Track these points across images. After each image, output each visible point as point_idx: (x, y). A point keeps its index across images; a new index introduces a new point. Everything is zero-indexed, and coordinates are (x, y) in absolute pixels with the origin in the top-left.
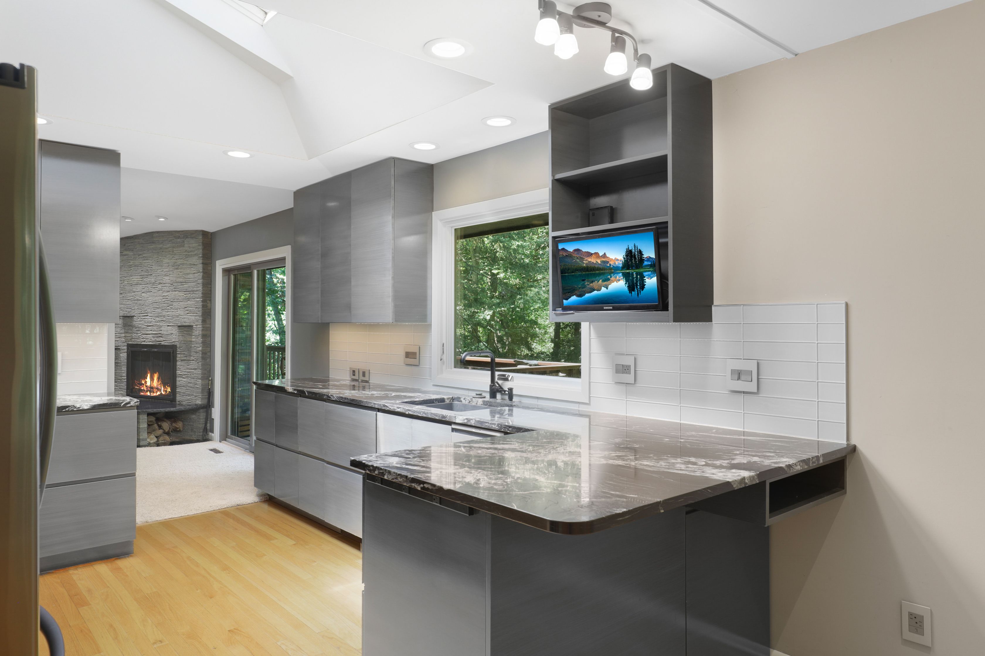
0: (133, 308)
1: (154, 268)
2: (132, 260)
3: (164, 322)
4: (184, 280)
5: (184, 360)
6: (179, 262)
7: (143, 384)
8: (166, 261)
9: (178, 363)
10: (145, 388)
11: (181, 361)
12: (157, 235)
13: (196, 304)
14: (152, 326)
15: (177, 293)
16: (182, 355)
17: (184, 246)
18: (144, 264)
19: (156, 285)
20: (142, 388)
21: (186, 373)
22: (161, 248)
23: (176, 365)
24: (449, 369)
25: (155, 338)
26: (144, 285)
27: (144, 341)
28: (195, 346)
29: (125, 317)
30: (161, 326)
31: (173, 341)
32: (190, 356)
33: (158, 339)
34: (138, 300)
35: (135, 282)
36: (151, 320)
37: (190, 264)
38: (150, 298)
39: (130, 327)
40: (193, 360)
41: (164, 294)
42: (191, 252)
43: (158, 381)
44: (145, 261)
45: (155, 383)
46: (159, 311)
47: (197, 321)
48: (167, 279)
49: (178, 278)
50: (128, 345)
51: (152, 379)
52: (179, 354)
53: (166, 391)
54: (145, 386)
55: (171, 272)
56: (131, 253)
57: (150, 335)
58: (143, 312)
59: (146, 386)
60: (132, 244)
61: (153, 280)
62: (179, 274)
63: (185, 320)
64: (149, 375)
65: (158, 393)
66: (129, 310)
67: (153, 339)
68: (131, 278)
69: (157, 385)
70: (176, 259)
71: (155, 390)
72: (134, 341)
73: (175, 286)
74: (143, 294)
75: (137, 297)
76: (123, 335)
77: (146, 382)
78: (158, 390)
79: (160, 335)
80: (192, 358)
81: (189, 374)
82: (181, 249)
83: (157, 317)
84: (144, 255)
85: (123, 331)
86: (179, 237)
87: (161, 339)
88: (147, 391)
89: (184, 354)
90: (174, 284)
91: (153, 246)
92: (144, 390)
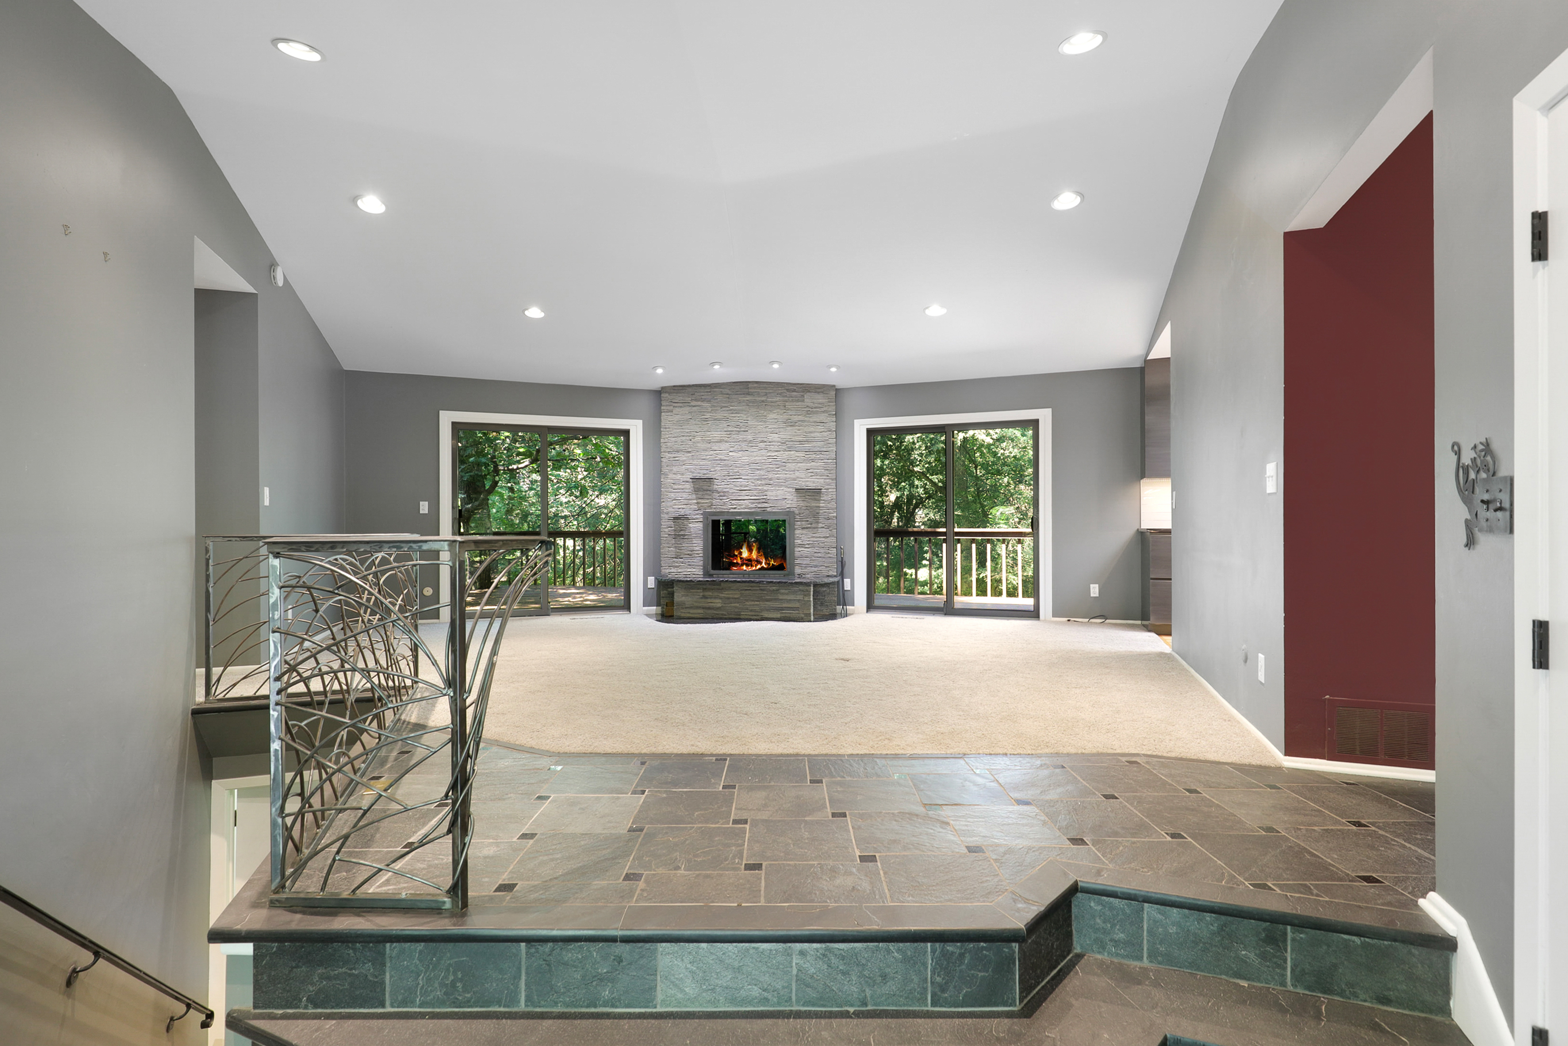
0: (712, 469)
1: (750, 423)
2: (708, 412)
3: (770, 486)
5: (807, 528)
6: (796, 418)
7: (737, 556)
8: (772, 416)
9: (797, 532)
10: (739, 561)
11: (802, 528)
12: (755, 385)
13: (825, 466)
14: (749, 490)
15: (792, 453)
16: (803, 523)
17: (803, 401)
18: (732, 418)
19: (755, 443)
21: (811, 542)
22: (763, 401)
23: (794, 534)
25: (756, 504)
26: (732, 443)
27: (735, 508)
28: (825, 512)
29: (695, 480)
30: (766, 491)
31: (787, 507)
32: (818, 523)
33: (759, 506)
34: (721, 460)
35: (717, 439)
36: (747, 483)
37: (815, 422)
38: (743, 458)
39: (708, 492)
40: (823, 527)
41: (769, 454)
42: (815, 408)
43: (758, 552)
44: (733, 415)
45: (754, 555)
46: (762, 472)
47: (829, 485)
48: (775, 437)
49: (794, 436)
50: (705, 512)
51: (750, 551)
52: (798, 521)
53: (769, 564)
54: (739, 558)
55: (782, 430)
56: (705, 404)
57: (745, 501)
58: (731, 474)
59: (741, 558)
61: (750, 437)
62: (795, 432)
63: (808, 484)
64: (745, 546)
65: (759, 566)
66: (705, 472)
67: (753, 506)
68: (709, 433)
69: (757, 557)
70: (791, 415)
71: (753, 563)
72: (715, 509)
73: (789, 445)
74: (731, 454)
75: (722, 457)
76: (695, 501)
77: (741, 553)
78: (759, 562)
79: (764, 501)
80: (820, 525)
81: (815, 543)
82: (799, 403)
83: (758, 480)
84: (731, 408)
85: (694, 496)
86: (794, 391)
87: (766, 505)
88: (742, 565)
89: (808, 521)
90: (787, 443)
91: (749, 398)
92: (737, 563)
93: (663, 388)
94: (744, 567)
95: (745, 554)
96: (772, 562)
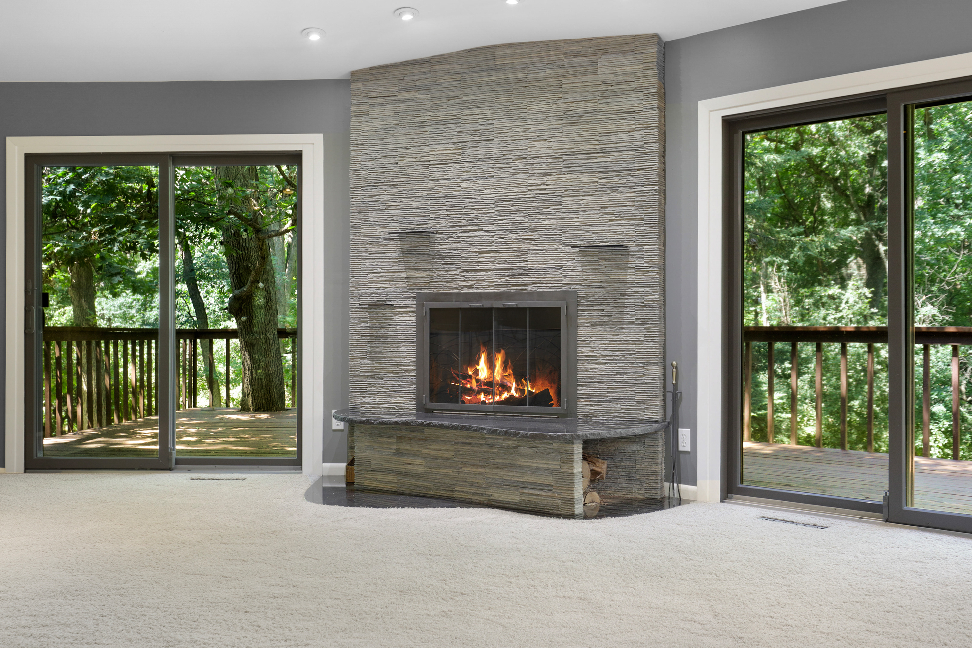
0: (433, 216)
1: (498, 123)
2: (425, 110)
3: (533, 243)
4: (597, 147)
5: (602, 324)
6: (581, 108)
7: (470, 377)
8: (538, 107)
9: (582, 331)
10: (475, 385)
11: (592, 325)
12: (507, 51)
13: (637, 199)
14: (496, 252)
15: (574, 176)
16: (594, 314)
17: (595, 72)
18: (466, 118)
19: (506, 161)
20: (468, 386)
21: (610, 353)
22: (521, 81)
23: (577, 335)
25: (507, 278)
26: (466, 165)
27: (471, 287)
28: (637, 292)
29: (405, 235)
30: (525, 252)
31: (564, 282)
32: (622, 313)
33: (514, 281)
34: (447, 197)
35: (441, 157)
36: (493, 239)
37: (618, 112)
38: (485, 192)
39: (426, 258)
40: (632, 323)
41: (530, 182)
42: (618, 84)
43: (505, 369)
44: (468, 112)
45: (498, 374)
46: (518, 218)
47: (644, 236)
48: (542, 148)
49: (577, 143)
50: (419, 295)
51: (491, 366)
52: (583, 310)
53: (522, 391)
54: (474, 381)
55: (555, 132)
56: (422, 96)
57: (489, 273)
58: (464, 222)
59: (477, 381)
60: (429, 76)
61: (497, 152)
62: (580, 136)
63: (603, 235)
64: (483, 357)
65: (505, 395)
66: (419, 219)
67: (502, 281)
68: (427, 149)
69: (503, 378)
70: (572, 103)
71: (496, 389)
72: (436, 288)
73: (568, 162)
74: (464, 185)
75: (449, 192)
76: (404, 275)
77: (477, 372)
78: (505, 388)
79: (522, 271)
80: (627, 318)
81: (617, 353)
82: (587, 78)
83: (511, 231)
84: (465, 98)
85: (402, 266)
86: (578, 54)
87: (526, 279)
88: (479, 392)
89: (603, 310)
90: (565, 157)
91: (497, 76)
92: (471, 389)
93: (354, 74)
94: (482, 397)
95: (483, 373)
96: (529, 388)
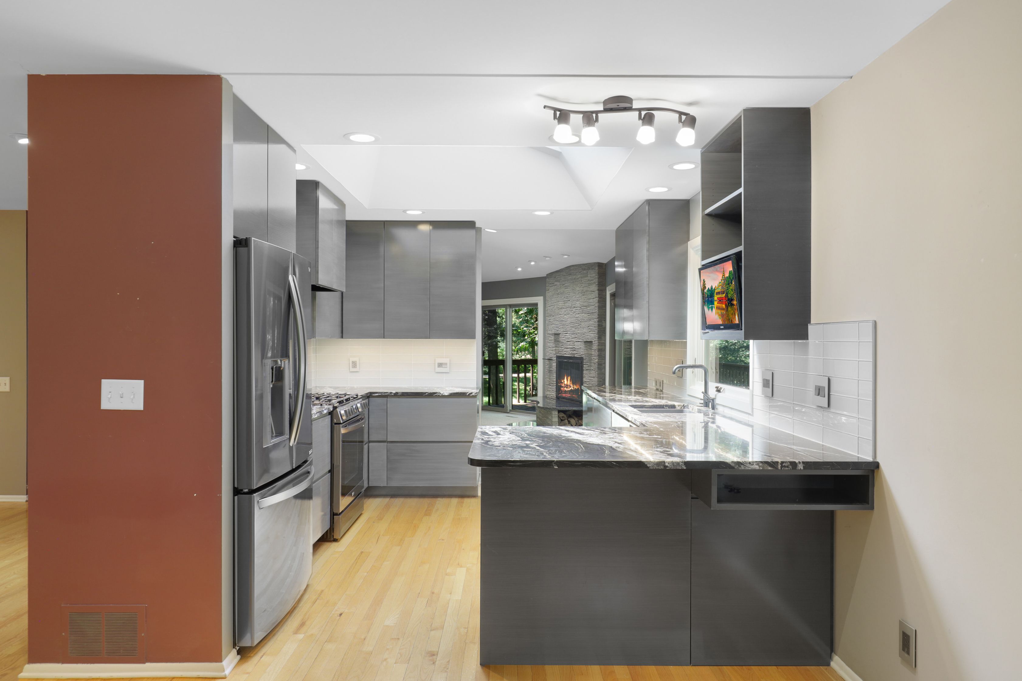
0: (560, 327)
1: (571, 294)
2: (558, 289)
3: (576, 339)
4: (588, 304)
5: (588, 370)
6: (585, 289)
8: (578, 289)
11: (586, 370)
12: (573, 268)
13: (594, 324)
14: (570, 341)
15: (583, 314)
16: (586, 366)
17: (587, 276)
18: (565, 292)
19: (572, 308)
21: (589, 381)
22: (575, 279)
23: (583, 373)
24: (700, 381)
25: (572, 351)
26: (565, 309)
27: (565, 354)
28: (594, 358)
29: (555, 334)
30: (575, 342)
31: (581, 354)
32: (591, 366)
34: (562, 321)
35: (561, 306)
36: (569, 337)
37: (591, 291)
38: (568, 319)
39: (558, 343)
40: (592, 370)
41: (576, 316)
42: (591, 281)
44: (566, 290)
46: (574, 329)
47: (595, 338)
48: (578, 304)
49: (584, 302)
50: (557, 356)
52: (585, 364)
54: (564, 384)
55: (580, 298)
57: (568, 349)
58: (565, 330)
60: (559, 276)
61: (570, 305)
62: (585, 300)
63: (588, 337)
64: (566, 376)
66: (557, 329)
68: (559, 303)
70: (583, 287)
72: (560, 354)
73: (582, 309)
74: (565, 316)
75: (562, 319)
76: (554, 349)
79: (574, 349)
80: (592, 368)
81: (590, 381)
82: (586, 278)
83: (573, 334)
84: (566, 285)
85: (554, 346)
86: (585, 270)
87: (575, 352)
89: (587, 364)
90: (582, 308)
91: (571, 276)
93: (547, 275)
